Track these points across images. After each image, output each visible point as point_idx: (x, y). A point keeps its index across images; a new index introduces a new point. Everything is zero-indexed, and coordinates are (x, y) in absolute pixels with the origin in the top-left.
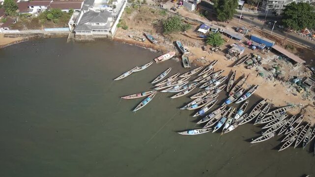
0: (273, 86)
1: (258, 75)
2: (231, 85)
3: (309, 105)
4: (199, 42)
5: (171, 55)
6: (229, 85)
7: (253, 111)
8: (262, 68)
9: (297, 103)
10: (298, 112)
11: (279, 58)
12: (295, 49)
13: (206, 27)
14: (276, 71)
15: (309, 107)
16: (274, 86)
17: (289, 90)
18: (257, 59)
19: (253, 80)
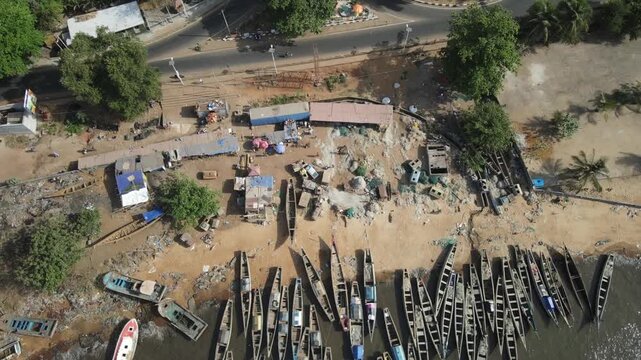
0: (389, 225)
1: (344, 218)
2: (324, 296)
3: (472, 215)
4: (155, 234)
5: (131, 335)
6: (320, 299)
7: (412, 327)
8: (336, 191)
9: (453, 230)
10: (470, 249)
11: (341, 134)
12: (349, 78)
13: (131, 178)
14: (367, 181)
15: (476, 219)
16: (390, 221)
17: (420, 208)
18: (310, 178)
19: (345, 238)
